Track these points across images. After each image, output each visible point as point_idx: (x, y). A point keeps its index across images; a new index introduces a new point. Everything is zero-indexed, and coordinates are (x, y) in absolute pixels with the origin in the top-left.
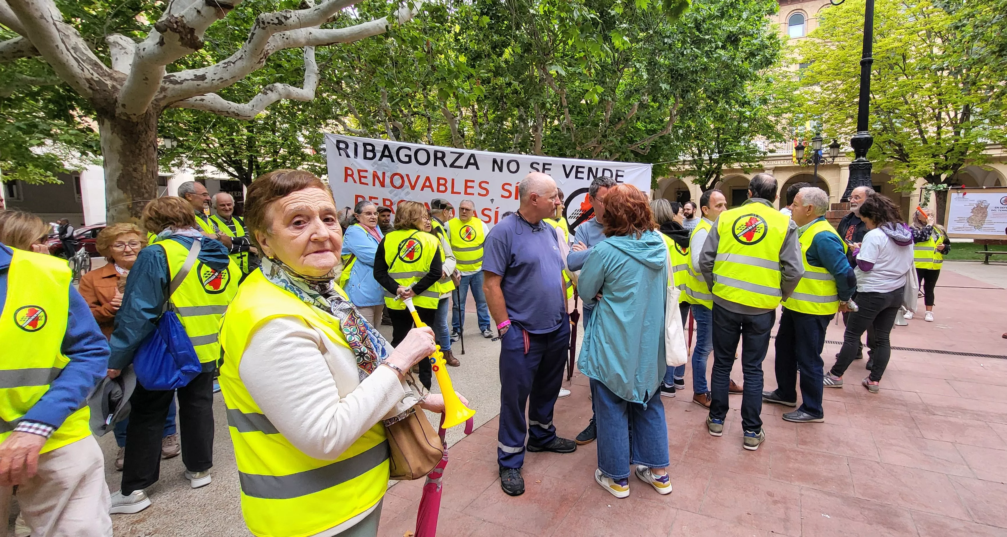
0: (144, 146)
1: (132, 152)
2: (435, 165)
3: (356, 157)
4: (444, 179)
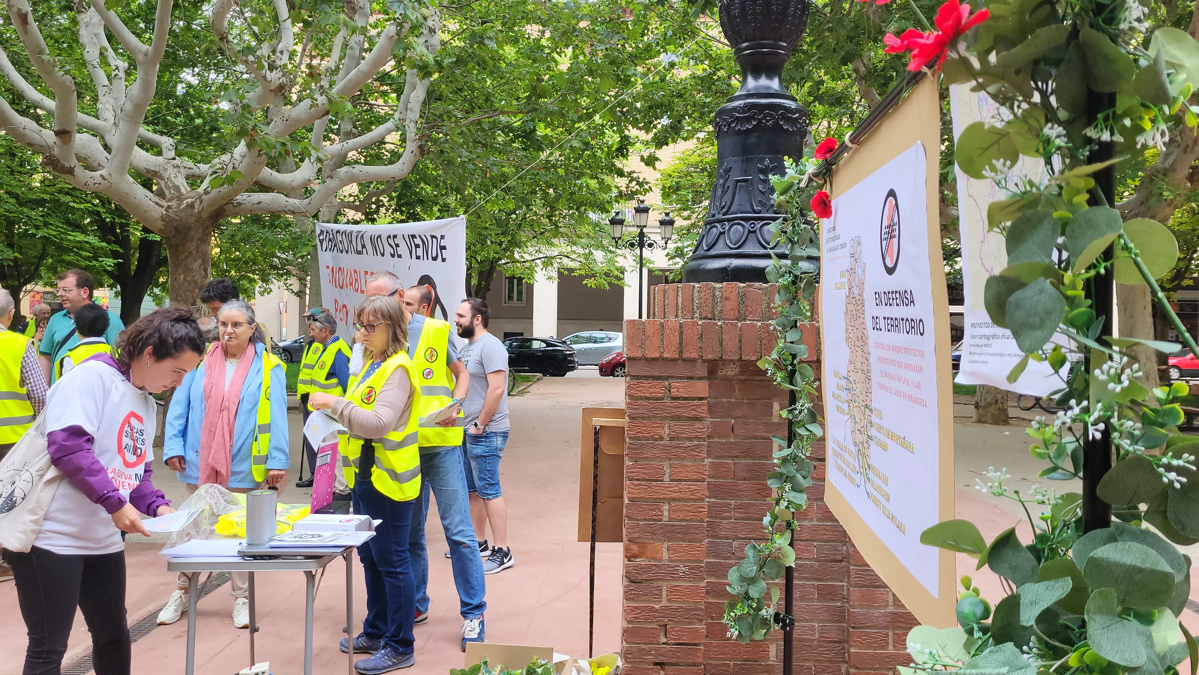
1: (174, 263)
2: (351, 253)
3: (326, 250)
4: (356, 272)
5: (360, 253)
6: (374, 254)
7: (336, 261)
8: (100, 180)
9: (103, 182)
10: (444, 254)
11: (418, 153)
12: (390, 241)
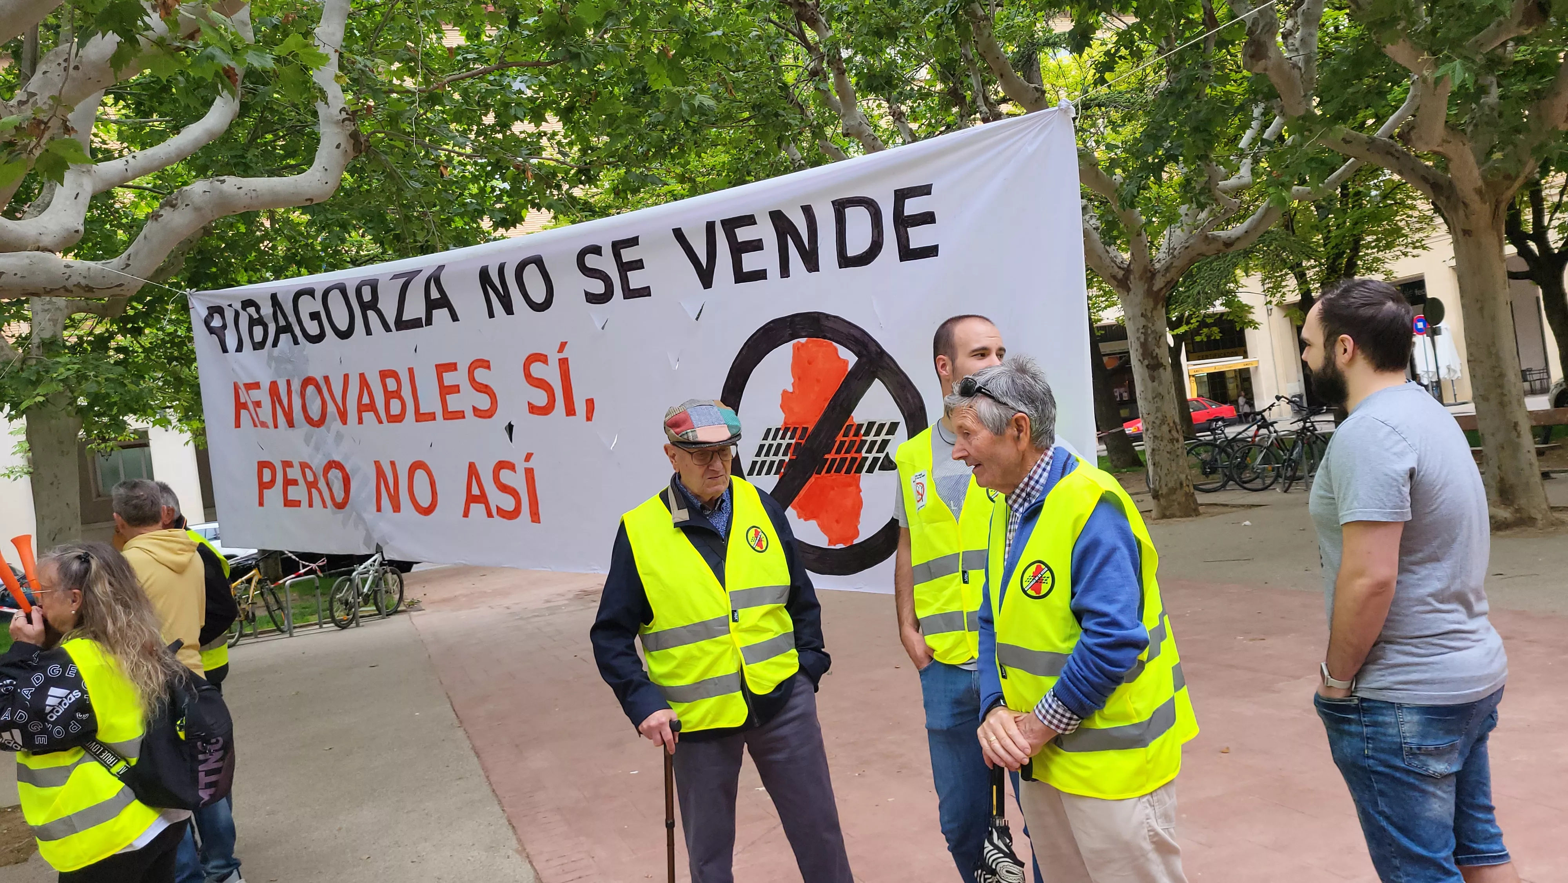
2: (369, 332)
3: (239, 349)
4: (394, 374)
5: (415, 324)
6: (491, 315)
7: (289, 367)
10: (918, 237)
11: (350, 149)
12: (591, 261)
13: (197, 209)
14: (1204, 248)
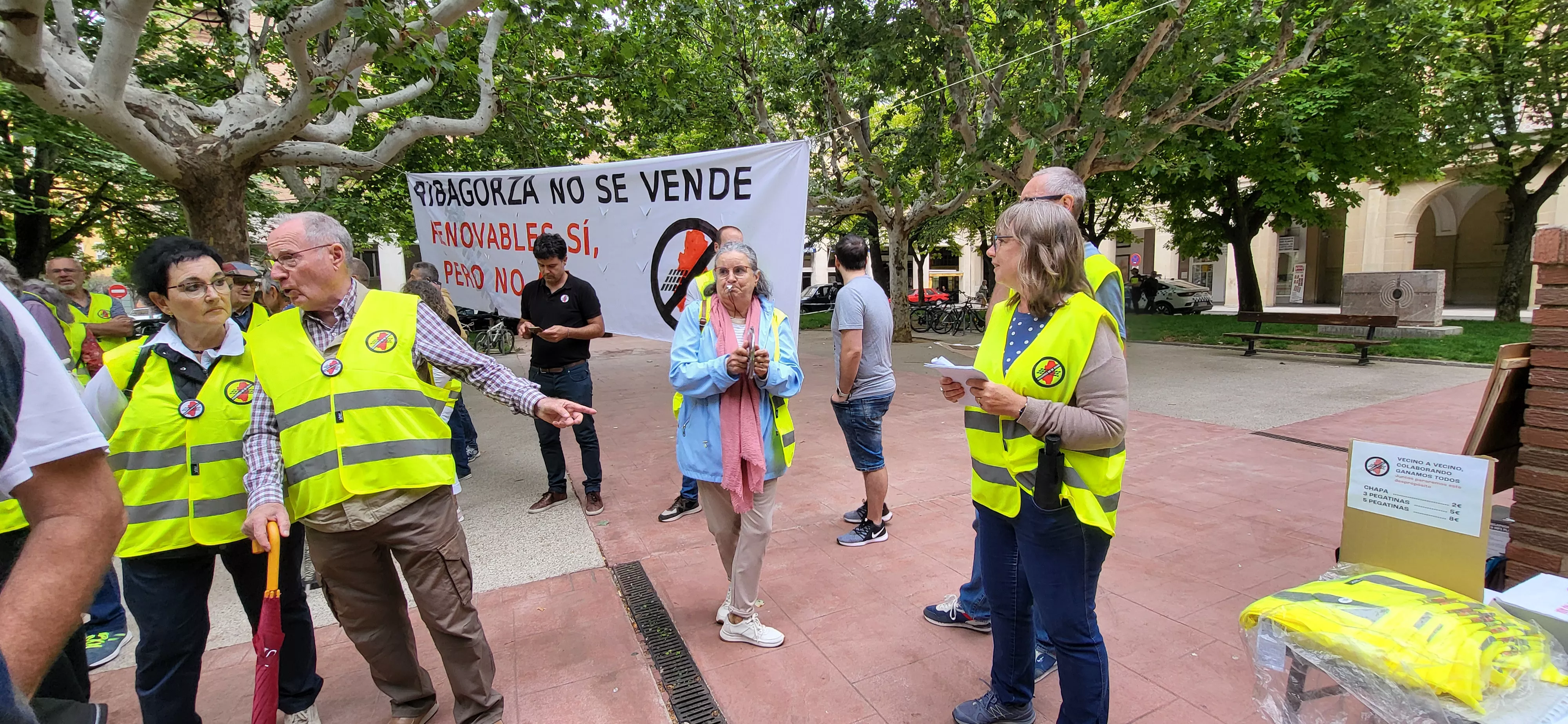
0: (209, 216)
1: (199, 224)
2: (495, 204)
3: (431, 204)
4: (506, 226)
5: (518, 202)
6: (554, 202)
7: (456, 216)
8: (83, 102)
9: (88, 105)
10: (744, 190)
11: (496, 109)
12: (602, 182)
13: (413, 131)
14: (928, 212)
